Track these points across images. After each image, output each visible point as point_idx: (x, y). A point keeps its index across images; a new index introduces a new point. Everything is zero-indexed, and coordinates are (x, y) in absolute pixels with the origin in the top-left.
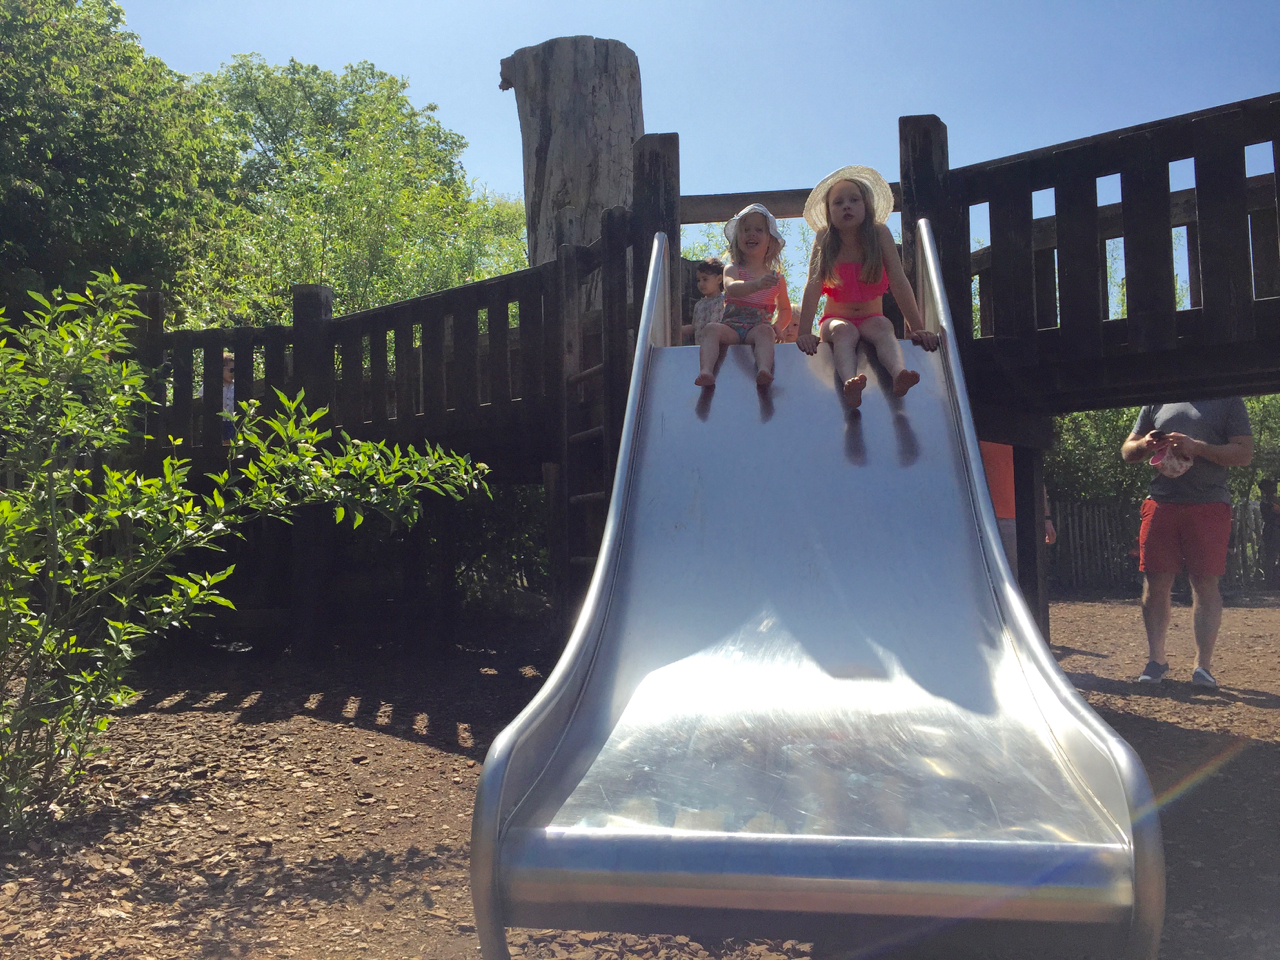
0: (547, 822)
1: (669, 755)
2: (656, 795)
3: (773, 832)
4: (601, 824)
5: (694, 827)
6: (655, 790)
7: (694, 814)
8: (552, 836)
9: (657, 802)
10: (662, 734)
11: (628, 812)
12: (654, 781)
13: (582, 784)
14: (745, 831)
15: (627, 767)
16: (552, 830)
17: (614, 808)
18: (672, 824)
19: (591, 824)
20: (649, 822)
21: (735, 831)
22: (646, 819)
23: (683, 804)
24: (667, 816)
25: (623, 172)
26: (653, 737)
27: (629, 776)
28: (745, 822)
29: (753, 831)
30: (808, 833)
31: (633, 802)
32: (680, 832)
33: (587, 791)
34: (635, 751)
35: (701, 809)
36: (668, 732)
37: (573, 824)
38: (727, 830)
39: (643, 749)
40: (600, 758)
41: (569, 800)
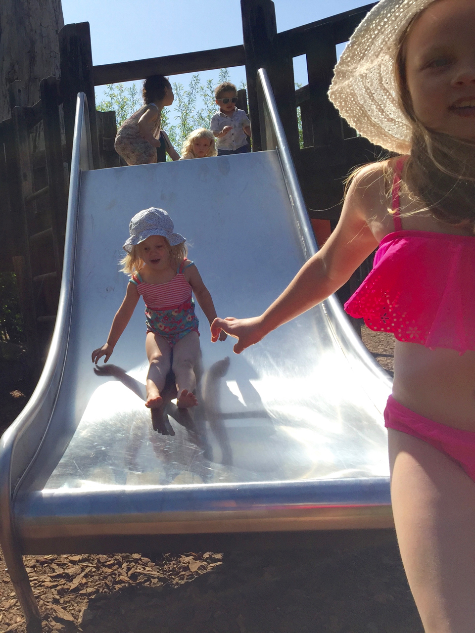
0: (42, 487)
1: (117, 439)
2: (111, 465)
3: (193, 483)
4: (77, 486)
5: (139, 483)
6: (110, 462)
7: (138, 475)
8: (47, 496)
9: (113, 469)
10: (111, 425)
11: (94, 477)
12: (109, 456)
13: (62, 461)
14: (174, 484)
15: (90, 448)
16: (46, 492)
17: (85, 475)
18: (125, 483)
19: (70, 486)
20: (109, 482)
21: (167, 484)
22: (108, 481)
23: (130, 469)
24: (121, 478)
25: (52, 54)
26: (105, 427)
27: (92, 453)
28: (173, 479)
29: (180, 483)
30: (216, 482)
31: (97, 470)
32: (131, 487)
33: (65, 465)
34: (94, 438)
35: (143, 471)
36: (115, 424)
37: (59, 487)
38: (162, 484)
39: (99, 437)
40: (72, 443)
41: (55, 472)
